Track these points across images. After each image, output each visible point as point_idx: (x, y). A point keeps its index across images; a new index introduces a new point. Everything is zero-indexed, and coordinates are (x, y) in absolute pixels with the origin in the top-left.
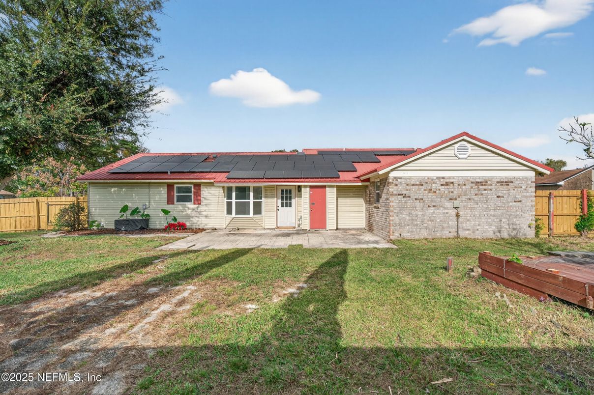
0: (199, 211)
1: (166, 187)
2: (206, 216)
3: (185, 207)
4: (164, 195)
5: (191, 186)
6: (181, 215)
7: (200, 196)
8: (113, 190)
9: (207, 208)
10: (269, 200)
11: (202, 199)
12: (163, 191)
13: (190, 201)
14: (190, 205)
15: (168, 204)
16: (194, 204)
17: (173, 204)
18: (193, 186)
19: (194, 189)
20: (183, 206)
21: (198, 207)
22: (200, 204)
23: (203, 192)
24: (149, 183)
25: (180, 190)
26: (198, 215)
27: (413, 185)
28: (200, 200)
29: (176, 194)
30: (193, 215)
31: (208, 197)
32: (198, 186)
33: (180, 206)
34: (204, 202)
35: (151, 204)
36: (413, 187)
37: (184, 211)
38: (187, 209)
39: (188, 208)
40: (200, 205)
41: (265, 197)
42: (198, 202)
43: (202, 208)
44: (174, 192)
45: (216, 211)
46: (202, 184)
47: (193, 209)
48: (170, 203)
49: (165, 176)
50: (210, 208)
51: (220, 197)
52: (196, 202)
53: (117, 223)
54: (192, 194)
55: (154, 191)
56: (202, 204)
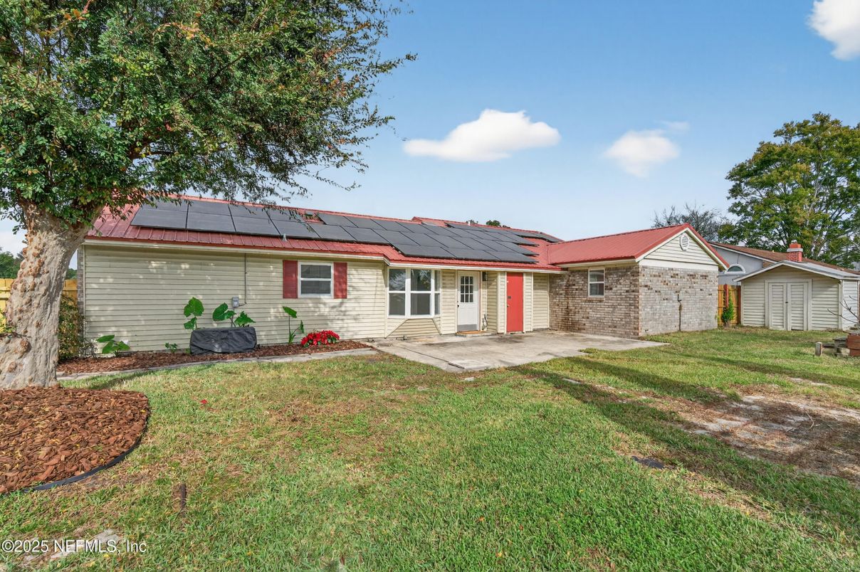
0: (343, 309)
1: (281, 266)
2: (356, 319)
3: (318, 302)
4: (275, 279)
5: (329, 265)
6: (311, 318)
7: (346, 283)
8: (154, 264)
9: (356, 305)
10: (449, 291)
11: (348, 288)
12: (276, 273)
13: (328, 292)
14: (328, 299)
15: (284, 297)
16: (336, 297)
17: (296, 297)
18: (332, 265)
19: (335, 270)
20: (316, 301)
21: (342, 303)
22: (346, 298)
23: (351, 276)
24: (245, 255)
25: (307, 272)
26: (341, 317)
27: (655, 276)
28: (346, 290)
29: (300, 279)
30: (331, 317)
31: (359, 285)
32: (342, 266)
33: (309, 301)
34: (352, 294)
35: (248, 297)
36: (655, 278)
37: (317, 310)
38: (322, 306)
39: (325, 304)
40: (345, 300)
41: (444, 287)
42: (342, 292)
43: (349, 305)
44: (296, 275)
45: (372, 309)
46: (348, 263)
47: (333, 307)
48: (289, 295)
49: (277, 243)
50: (362, 305)
51: (379, 285)
52: (340, 294)
53: (199, 336)
54: (332, 280)
55: (254, 270)
56: (348, 297)
